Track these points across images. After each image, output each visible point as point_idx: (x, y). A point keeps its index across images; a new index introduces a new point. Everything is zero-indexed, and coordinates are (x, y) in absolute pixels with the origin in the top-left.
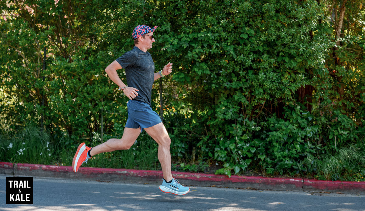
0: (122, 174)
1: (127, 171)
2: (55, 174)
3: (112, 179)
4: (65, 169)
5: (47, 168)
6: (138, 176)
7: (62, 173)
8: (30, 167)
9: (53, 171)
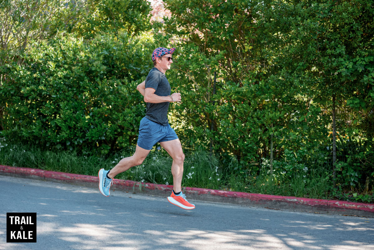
0: (292, 202)
1: (297, 199)
2: (223, 199)
3: (281, 207)
4: (233, 194)
5: (216, 193)
6: (308, 205)
7: (230, 199)
8: (198, 191)
9: (222, 196)
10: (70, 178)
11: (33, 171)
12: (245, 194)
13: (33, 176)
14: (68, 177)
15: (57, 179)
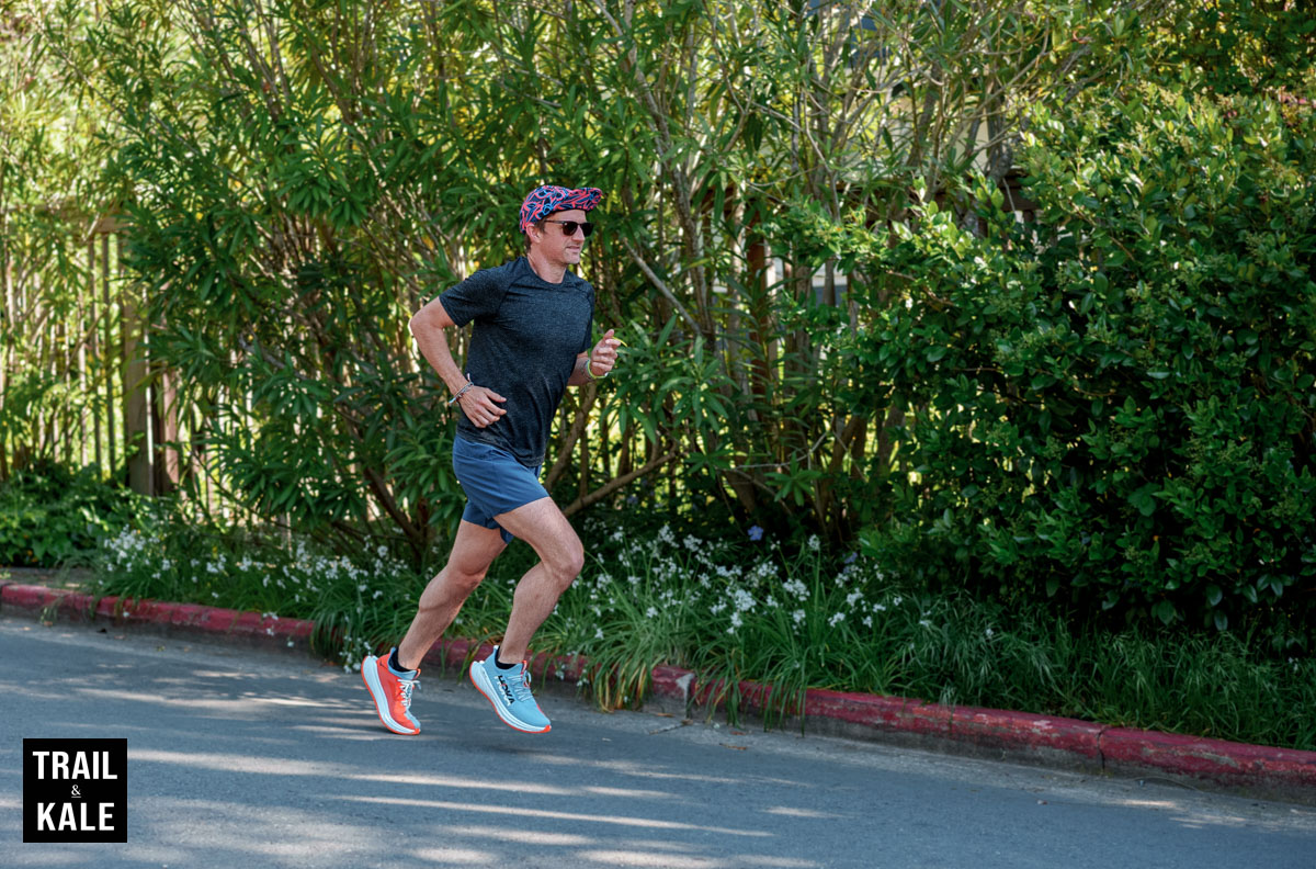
10: (1234, 763)
11: (1041, 725)
13: (1041, 752)
14: (1226, 759)
15: (1167, 768)
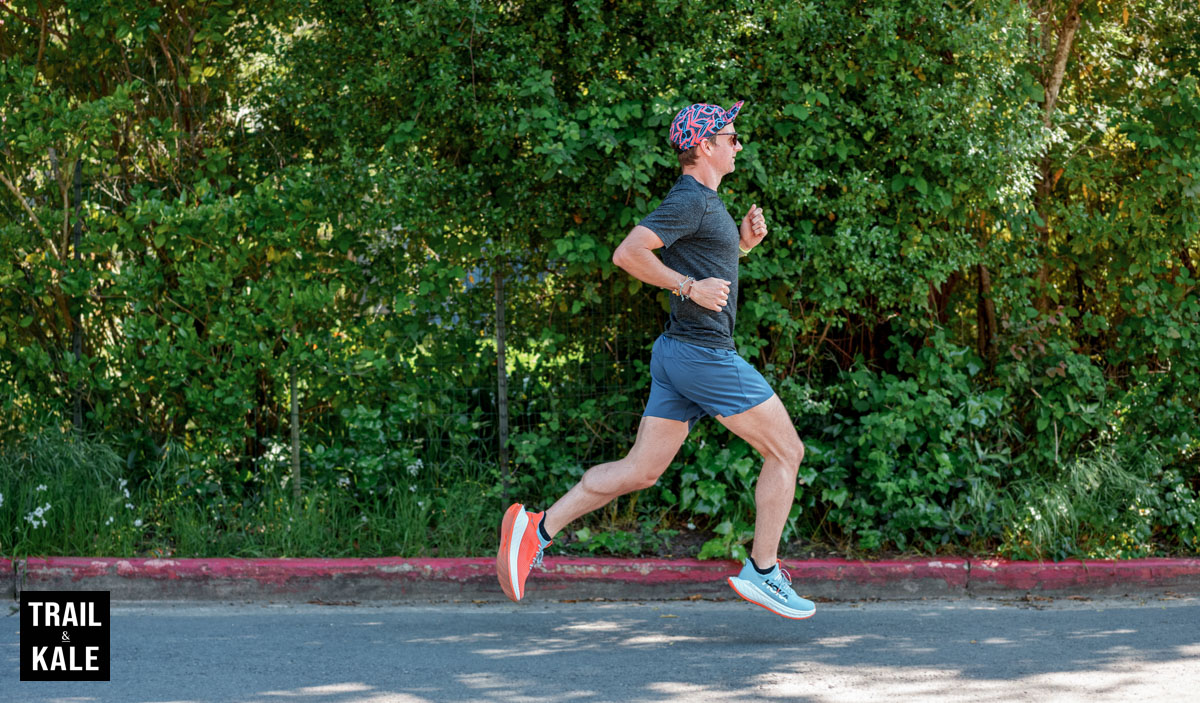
0: (396, 574)
1: (412, 564)
2: (164, 588)
3: (363, 594)
4: (199, 569)
5: (136, 570)
6: (449, 580)
7: (189, 584)
8: (73, 568)
9: (159, 576)
12: (235, 564)
